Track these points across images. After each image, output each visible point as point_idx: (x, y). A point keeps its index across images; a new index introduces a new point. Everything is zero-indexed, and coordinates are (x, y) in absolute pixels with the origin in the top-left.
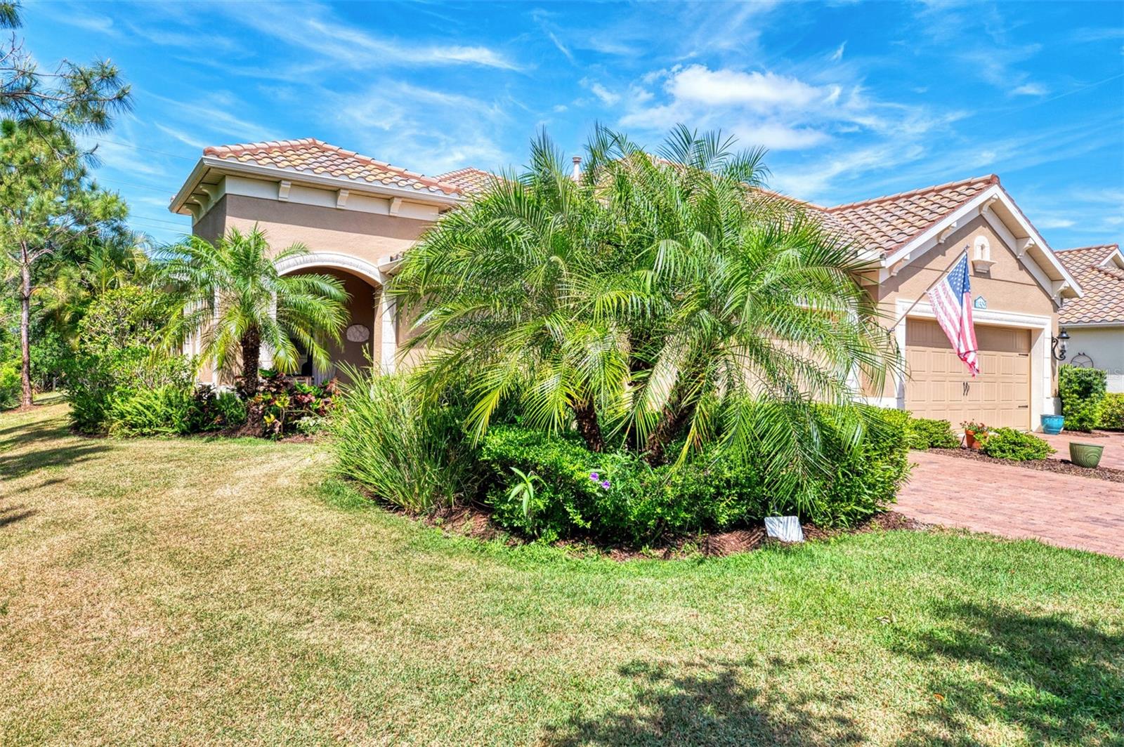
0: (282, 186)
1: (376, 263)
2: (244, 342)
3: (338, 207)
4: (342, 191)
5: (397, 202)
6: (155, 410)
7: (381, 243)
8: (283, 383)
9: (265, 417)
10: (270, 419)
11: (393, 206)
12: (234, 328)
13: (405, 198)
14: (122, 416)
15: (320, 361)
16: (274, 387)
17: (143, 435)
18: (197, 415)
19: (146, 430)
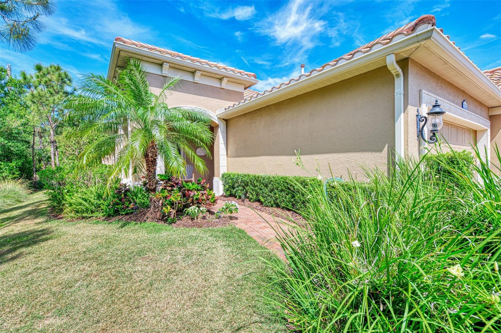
0: (164, 65)
1: (216, 113)
2: (146, 156)
3: (195, 81)
4: (197, 71)
5: (225, 80)
6: (90, 201)
7: (217, 102)
8: (175, 183)
9: (164, 208)
10: (168, 209)
11: (223, 82)
12: (138, 146)
13: (229, 77)
14: (71, 205)
15: (199, 166)
16: (169, 186)
17: (83, 218)
18: (118, 204)
19: (85, 215)
